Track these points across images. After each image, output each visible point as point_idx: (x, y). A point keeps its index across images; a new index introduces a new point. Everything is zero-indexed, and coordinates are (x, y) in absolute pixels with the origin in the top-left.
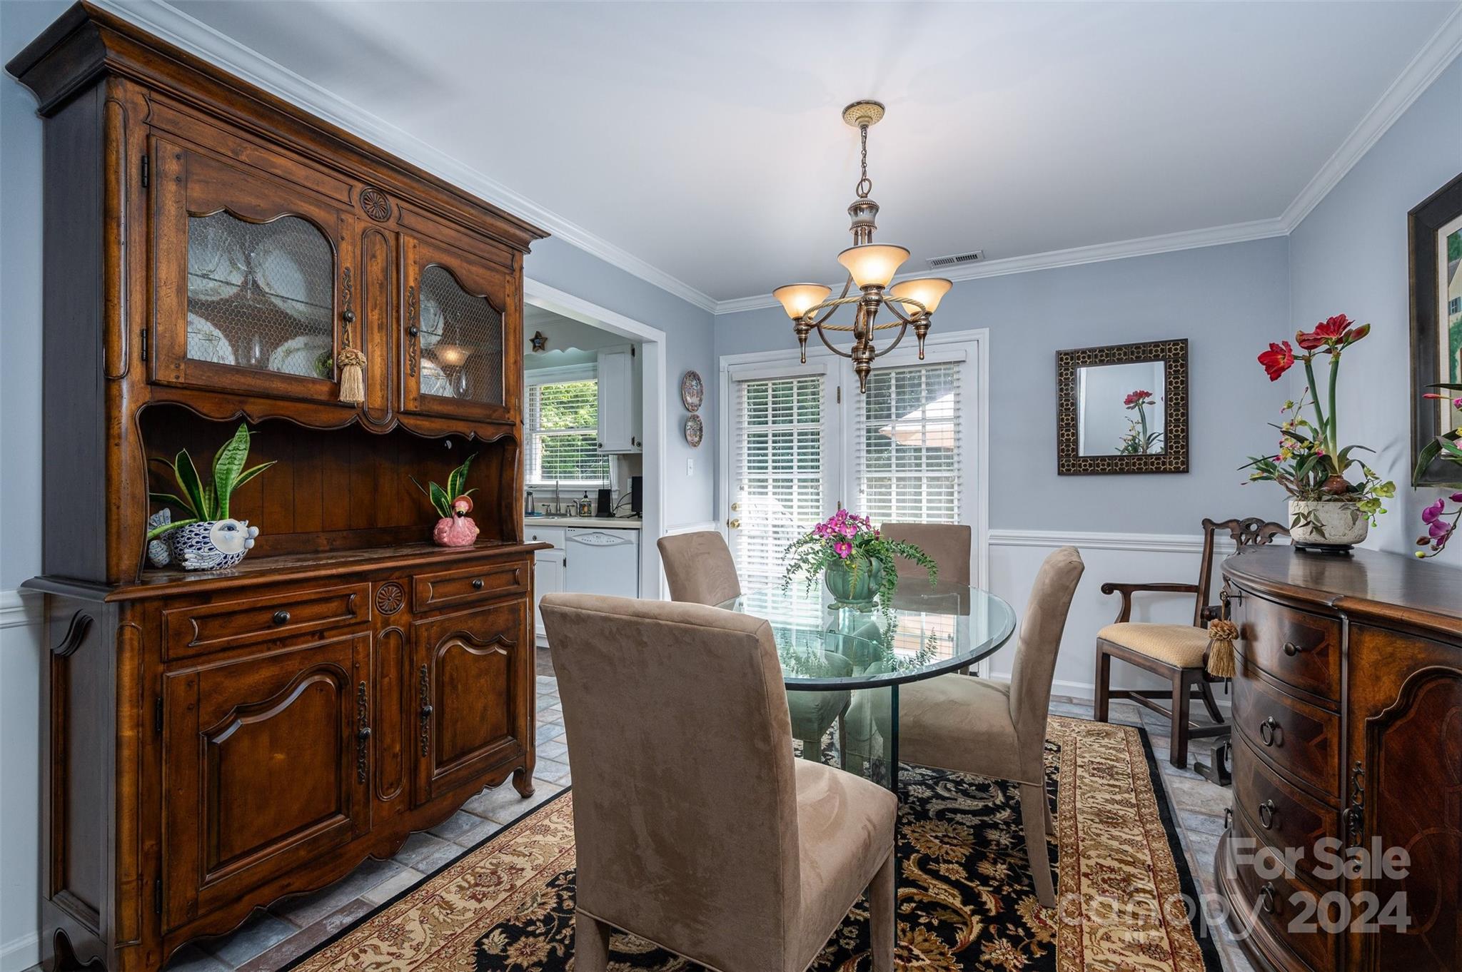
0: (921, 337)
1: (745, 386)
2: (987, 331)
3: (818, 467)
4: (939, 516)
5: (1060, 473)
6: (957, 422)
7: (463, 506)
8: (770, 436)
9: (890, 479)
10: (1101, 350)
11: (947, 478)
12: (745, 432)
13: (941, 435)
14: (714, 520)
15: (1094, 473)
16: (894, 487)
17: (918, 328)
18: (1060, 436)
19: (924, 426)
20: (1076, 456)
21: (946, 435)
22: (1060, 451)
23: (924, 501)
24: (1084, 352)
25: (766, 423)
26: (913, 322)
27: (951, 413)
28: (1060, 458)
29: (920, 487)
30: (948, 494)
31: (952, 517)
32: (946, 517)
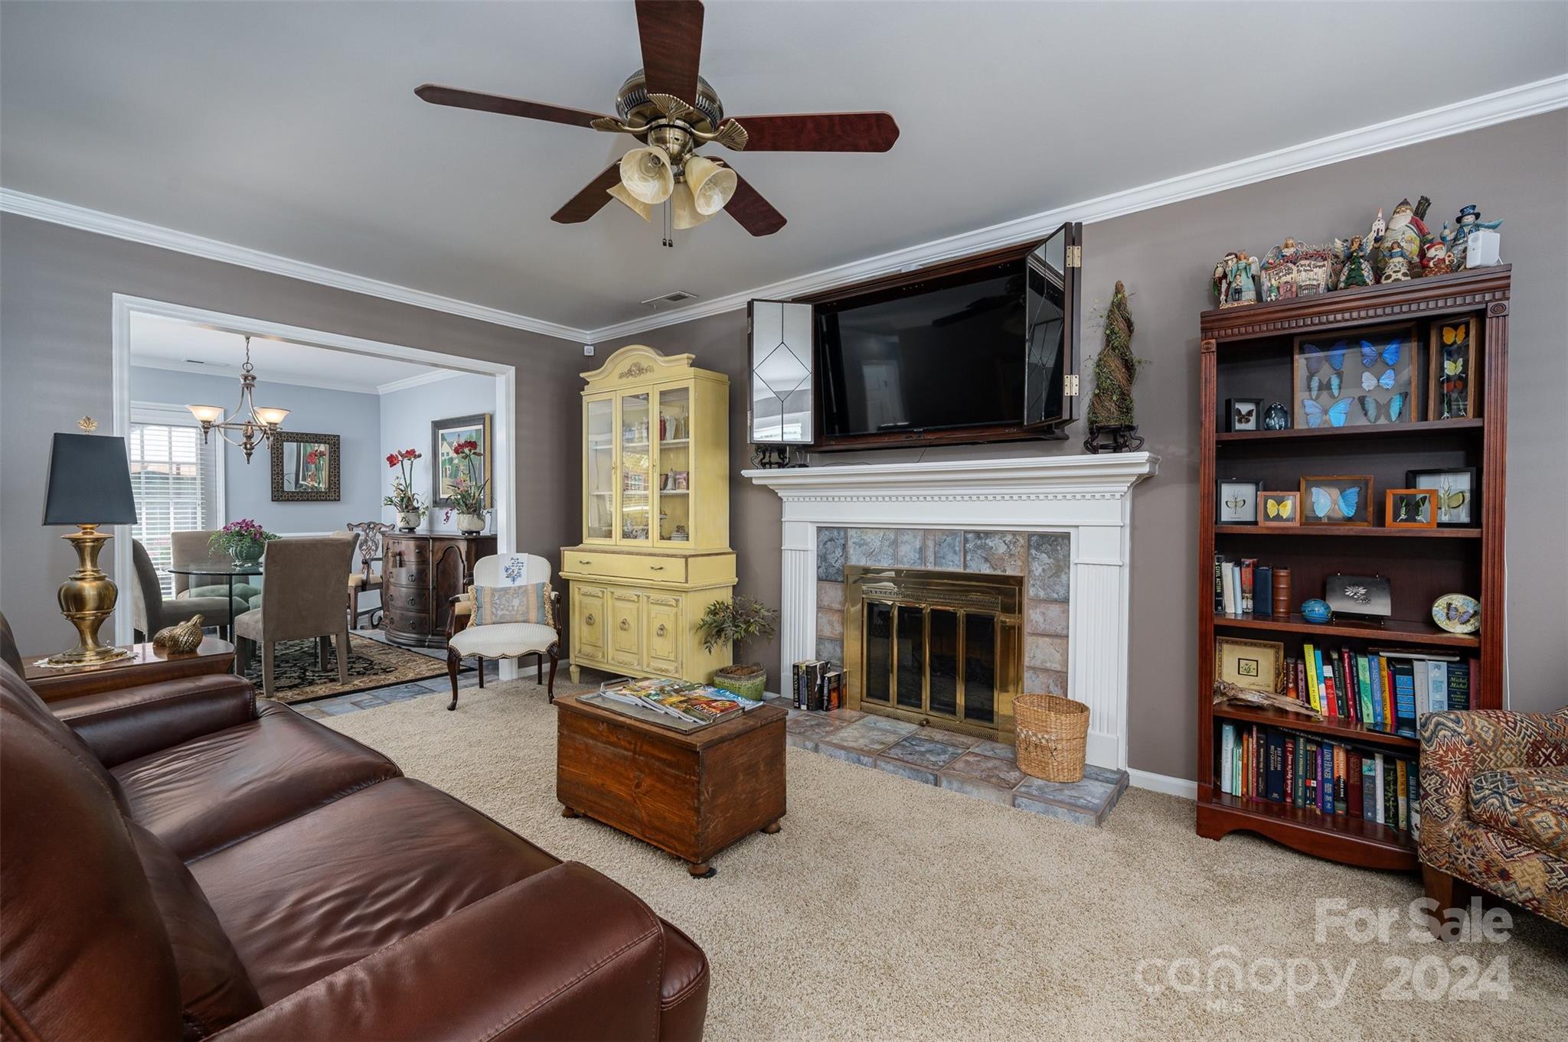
15: (293, 500)
18: (273, 479)
20: (283, 491)
22: (273, 488)
28: (273, 492)
30: (192, 513)
31: (196, 528)
32: (192, 528)
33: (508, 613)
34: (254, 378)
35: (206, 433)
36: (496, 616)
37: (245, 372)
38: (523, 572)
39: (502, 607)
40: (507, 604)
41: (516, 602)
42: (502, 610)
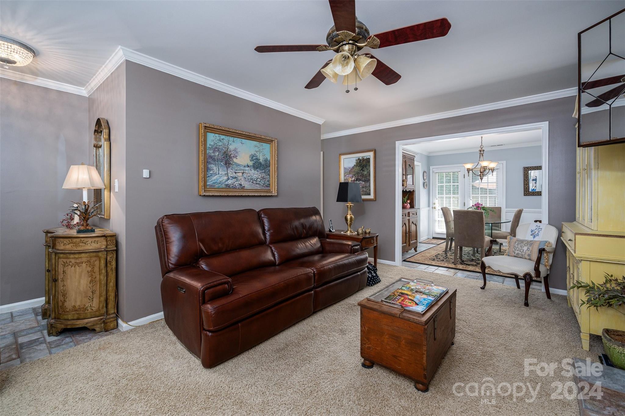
0: (492, 172)
1: (437, 174)
2: (505, 161)
3: (458, 194)
4: (492, 205)
5: (524, 195)
6: (497, 183)
7: (409, 202)
8: (444, 186)
9: (479, 197)
10: (535, 167)
11: (494, 197)
12: (437, 185)
13: (493, 186)
14: (428, 207)
15: (533, 195)
16: (480, 199)
17: (492, 170)
18: (524, 187)
19: (488, 184)
20: (529, 191)
21: (494, 186)
22: (524, 190)
23: (488, 204)
24: (531, 167)
25: (443, 183)
26: (491, 169)
27: (495, 181)
28: (524, 192)
29: (487, 198)
30: (494, 200)
31: (496, 206)
32: (494, 205)
33: (520, 253)
34: (483, 151)
35: (468, 173)
36: (515, 253)
37: (480, 149)
38: (541, 234)
39: (518, 249)
40: (520, 248)
41: (525, 248)
42: (518, 250)
